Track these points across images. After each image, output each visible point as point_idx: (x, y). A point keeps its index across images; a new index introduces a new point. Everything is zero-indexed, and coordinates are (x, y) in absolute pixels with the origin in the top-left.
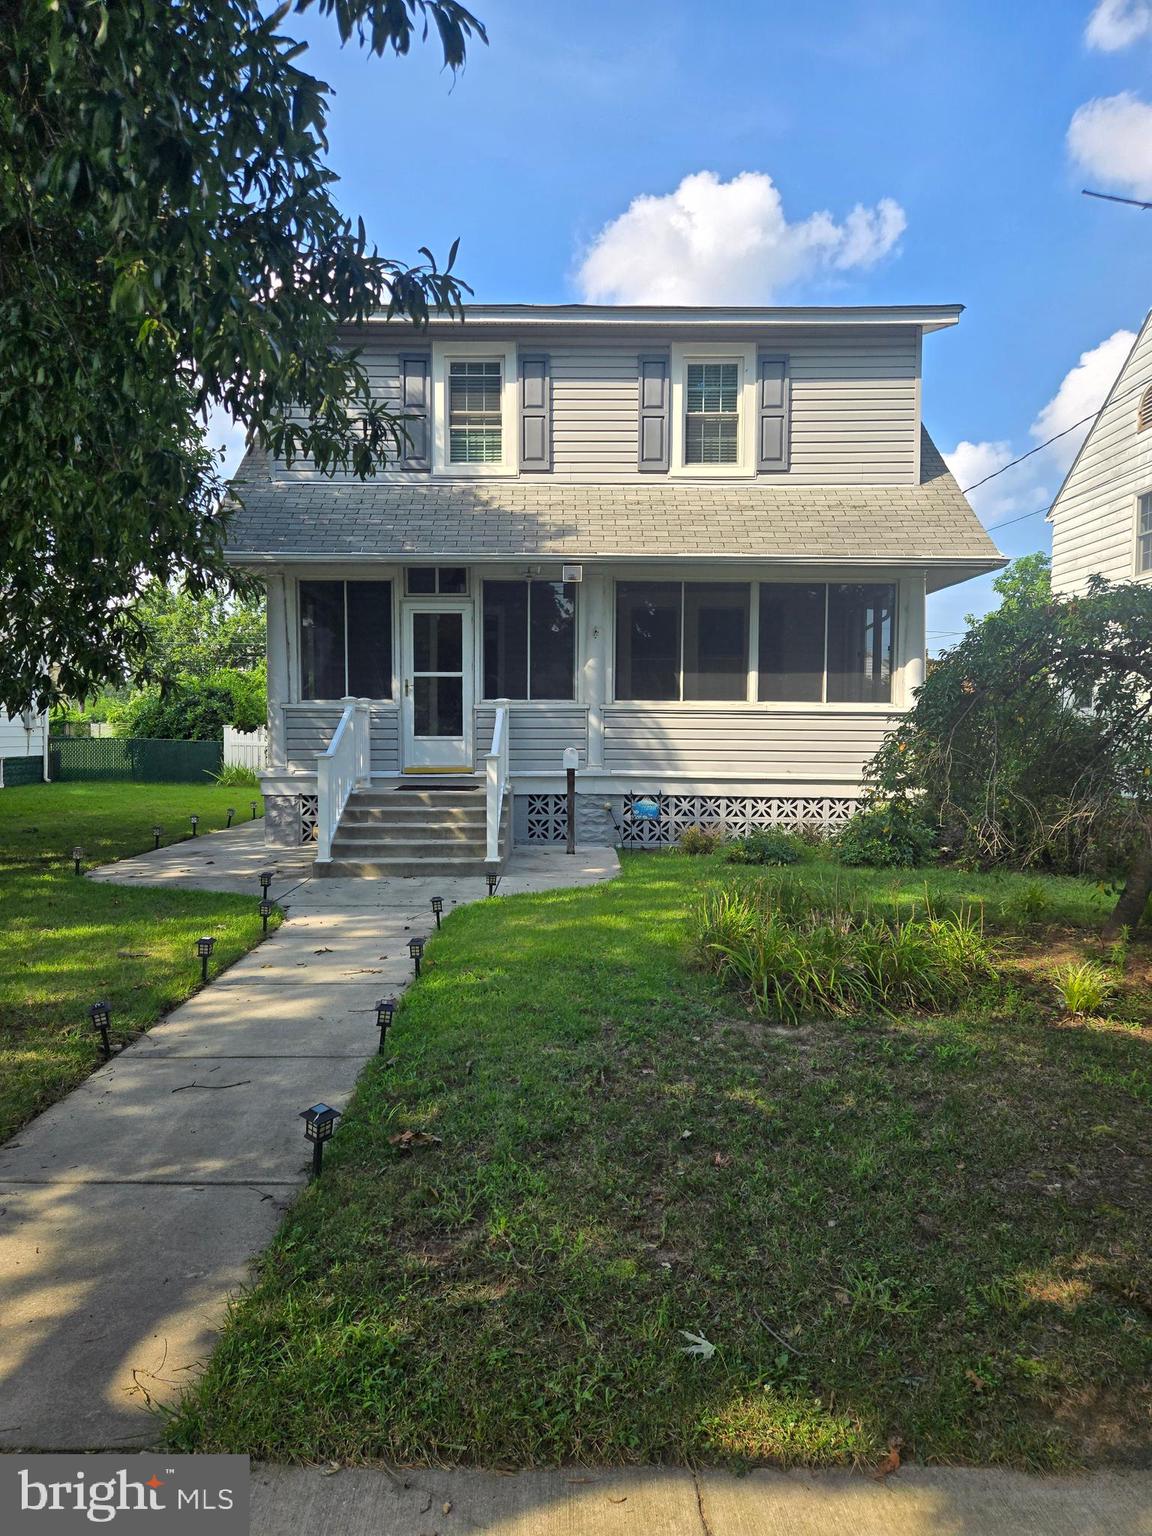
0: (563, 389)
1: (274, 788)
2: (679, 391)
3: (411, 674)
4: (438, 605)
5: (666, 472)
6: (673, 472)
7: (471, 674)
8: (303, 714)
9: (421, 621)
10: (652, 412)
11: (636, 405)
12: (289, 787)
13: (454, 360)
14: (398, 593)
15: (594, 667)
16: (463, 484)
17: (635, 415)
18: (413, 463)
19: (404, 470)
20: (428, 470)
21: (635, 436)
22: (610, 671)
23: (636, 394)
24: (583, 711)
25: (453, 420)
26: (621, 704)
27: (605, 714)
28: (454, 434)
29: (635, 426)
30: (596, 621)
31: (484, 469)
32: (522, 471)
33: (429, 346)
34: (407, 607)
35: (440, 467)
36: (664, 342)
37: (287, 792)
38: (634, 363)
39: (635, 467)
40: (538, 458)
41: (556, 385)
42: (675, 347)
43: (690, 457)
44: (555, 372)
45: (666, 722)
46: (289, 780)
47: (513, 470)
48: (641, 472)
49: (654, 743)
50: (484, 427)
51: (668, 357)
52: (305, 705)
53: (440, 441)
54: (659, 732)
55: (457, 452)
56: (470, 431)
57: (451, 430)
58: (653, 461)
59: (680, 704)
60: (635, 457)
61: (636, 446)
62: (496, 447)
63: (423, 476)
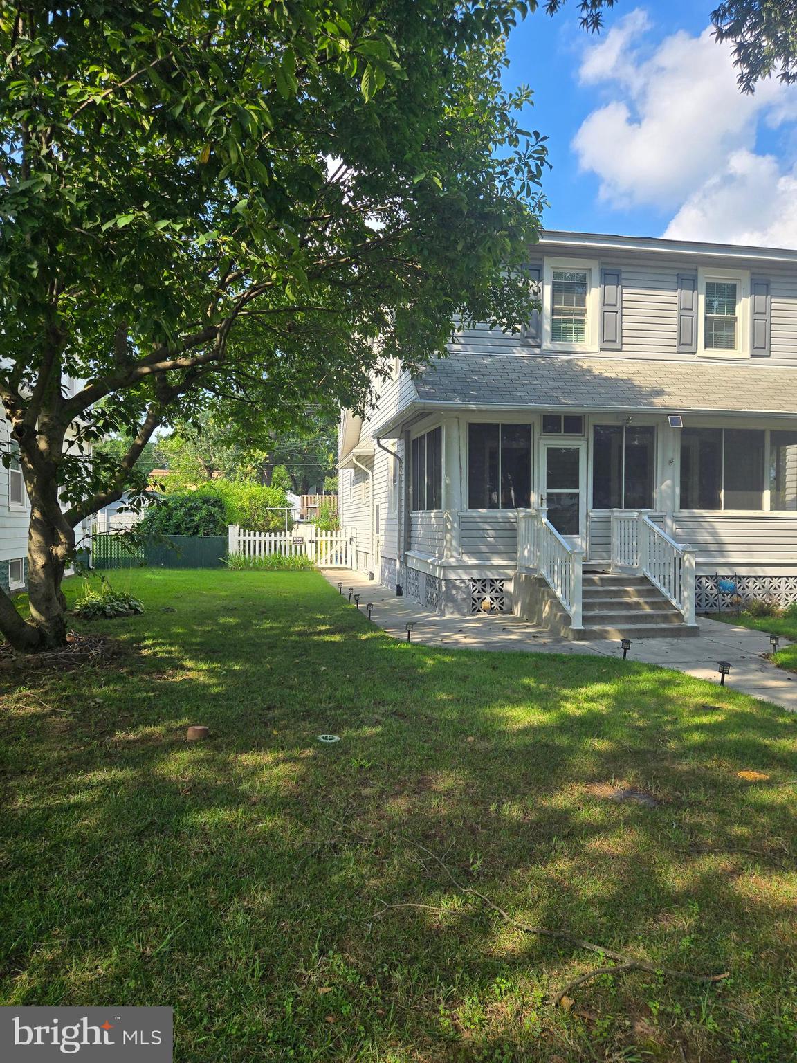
0: (630, 294)
1: (457, 574)
2: (702, 298)
3: (545, 491)
4: (564, 442)
5: (694, 353)
6: (697, 354)
7: (585, 489)
8: (472, 520)
9: (552, 452)
10: (686, 311)
11: (676, 307)
12: (466, 573)
13: (556, 270)
14: (536, 432)
15: (667, 485)
16: (566, 358)
17: (675, 314)
18: (531, 341)
19: (522, 346)
20: (539, 346)
21: (675, 328)
22: (677, 490)
23: (676, 300)
24: (662, 517)
25: (554, 312)
26: (685, 512)
27: (676, 519)
28: (554, 321)
29: (675, 321)
30: (670, 455)
31: (577, 346)
32: (602, 349)
33: (542, 259)
34: (543, 443)
35: (547, 344)
36: (693, 266)
37: (464, 577)
38: (675, 279)
39: (675, 349)
40: (612, 341)
41: (624, 291)
42: (701, 270)
43: (707, 345)
44: (624, 282)
45: (717, 525)
46: (466, 568)
47: (596, 348)
48: (679, 352)
49: (710, 539)
50: (573, 318)
51: (696, 276)
52: (474, 513)
53: (547, 327)
54: (713, 532)
55: (557, 334)
56: (564, 320)
57: (553, 319)
58: (686, 347)
59: (722, 512)
60: (675, 342)
61: (675, 335)
62: (580, 331)
63: (537, 350)
